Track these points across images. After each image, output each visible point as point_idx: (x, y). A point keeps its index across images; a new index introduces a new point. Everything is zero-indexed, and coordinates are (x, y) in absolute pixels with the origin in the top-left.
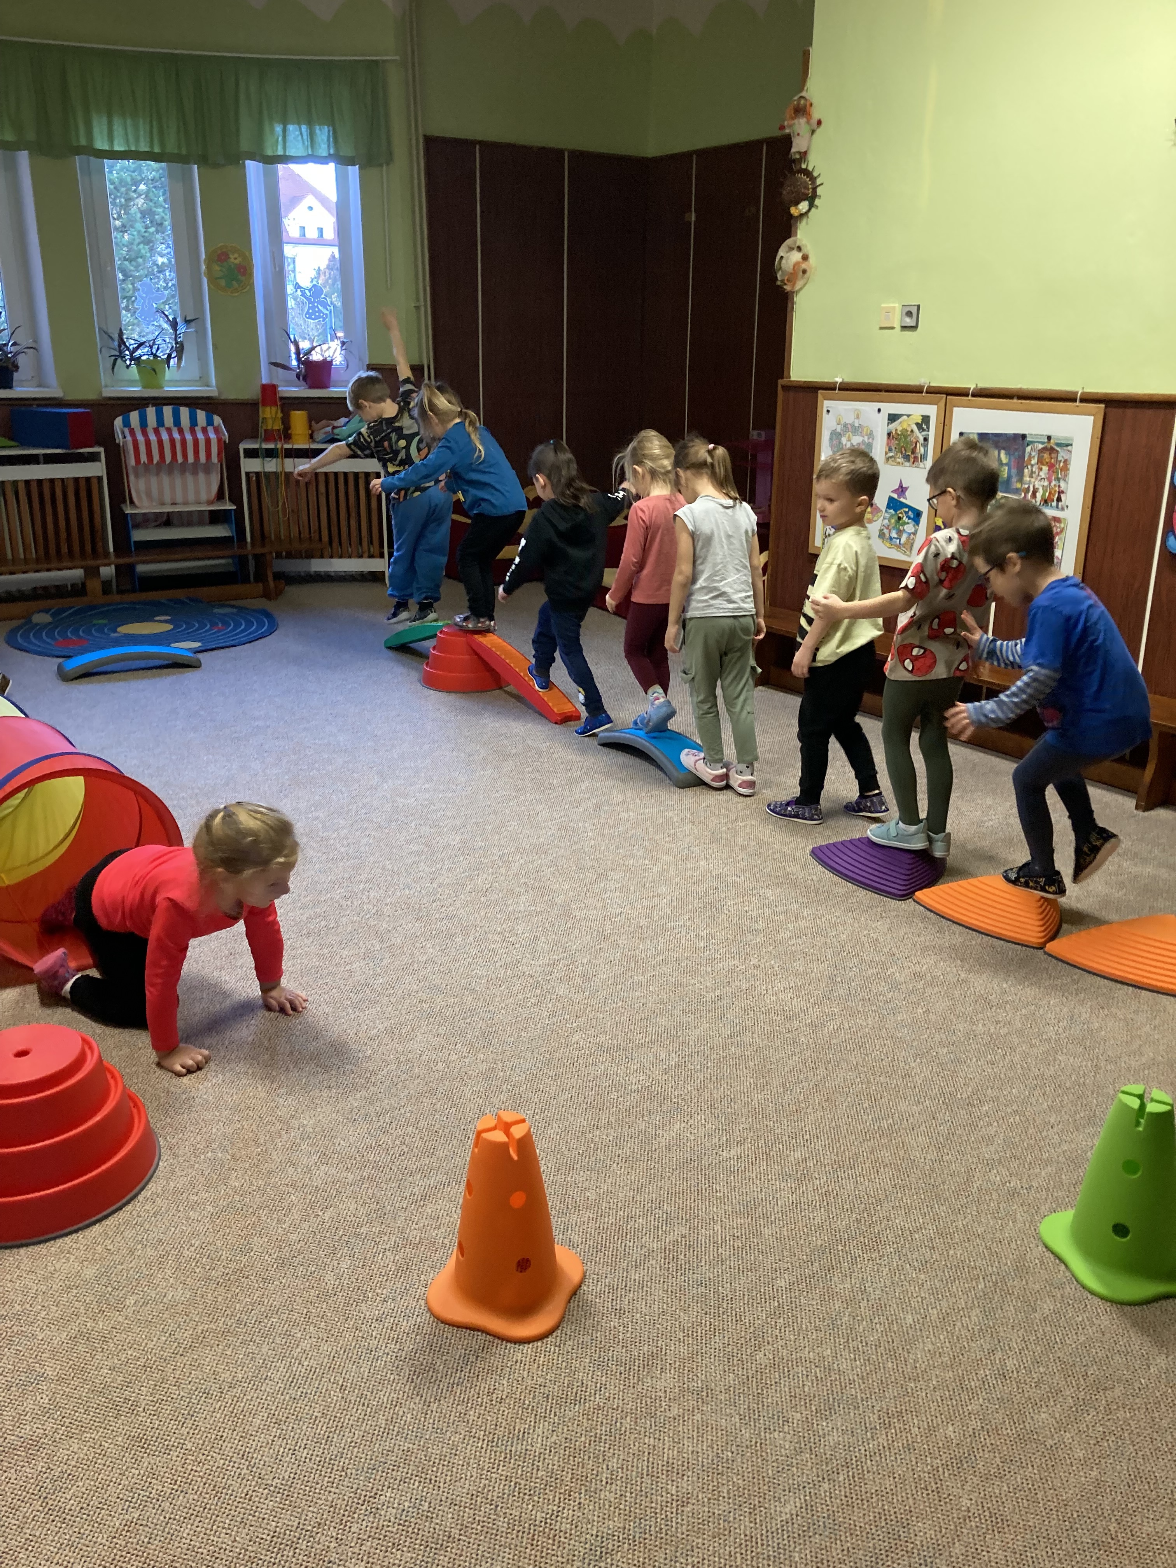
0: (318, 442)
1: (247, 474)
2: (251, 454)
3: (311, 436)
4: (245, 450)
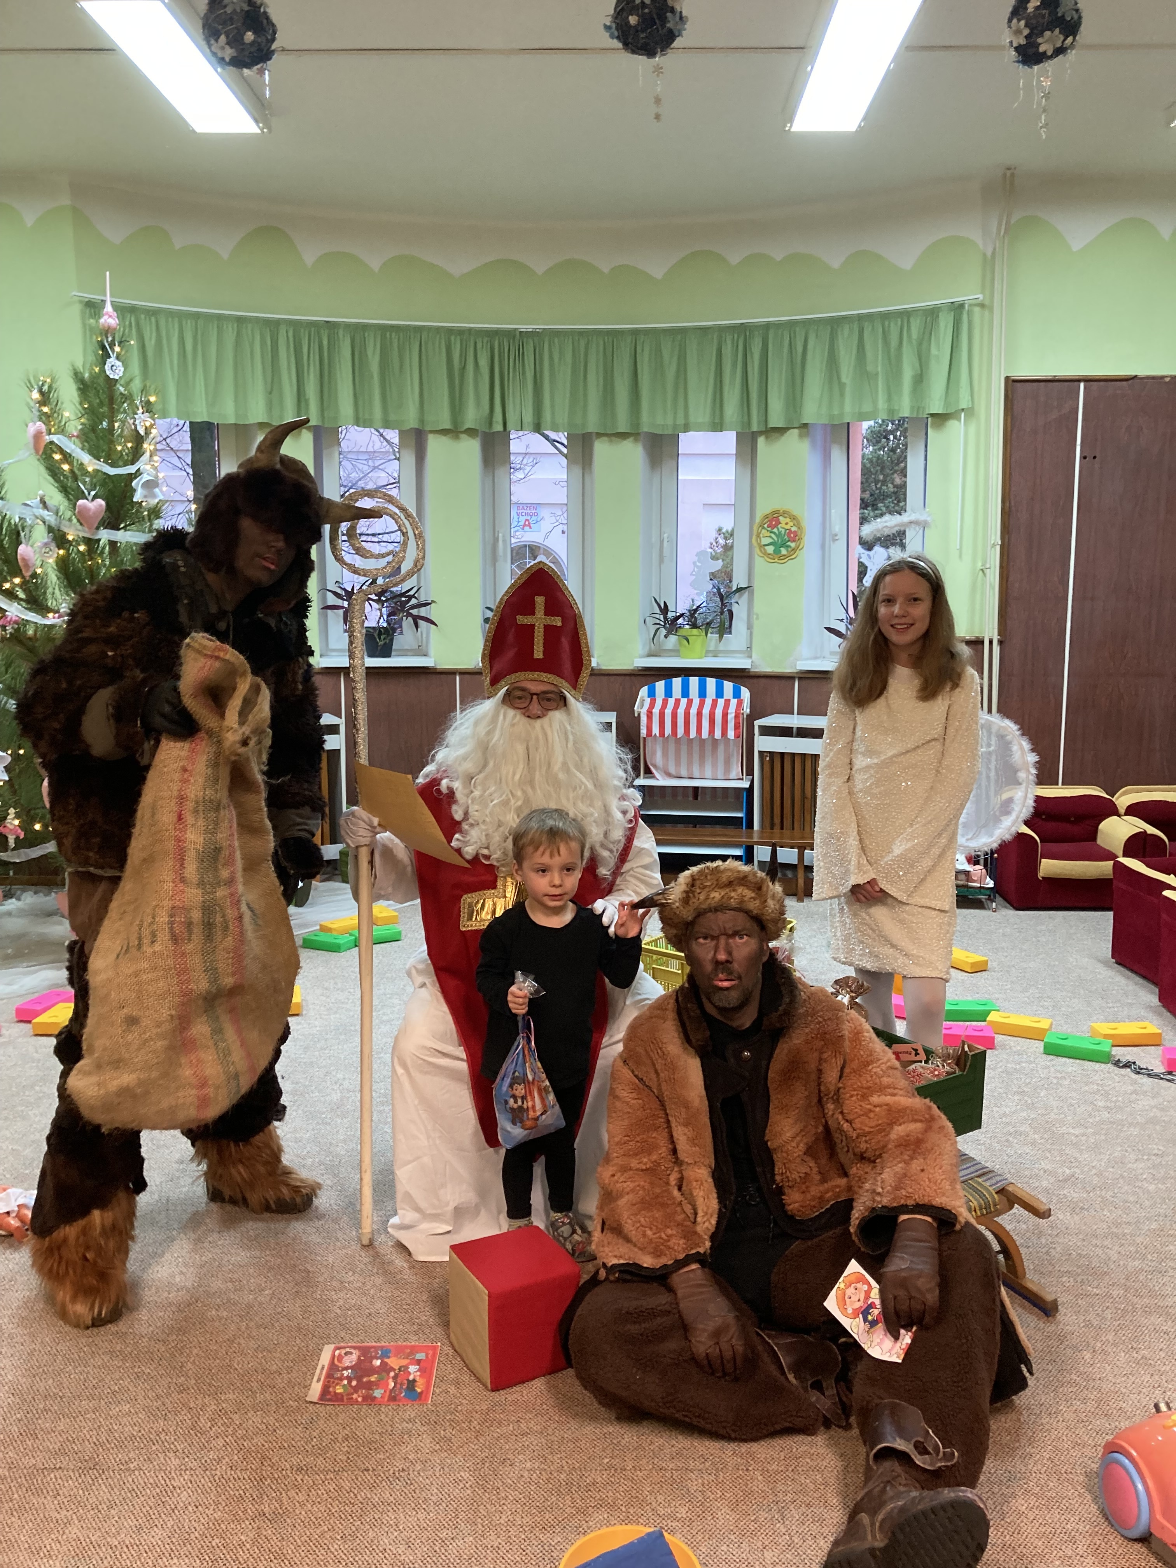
1: (761, 753)
2: (768, 731)
4: (759, 726)
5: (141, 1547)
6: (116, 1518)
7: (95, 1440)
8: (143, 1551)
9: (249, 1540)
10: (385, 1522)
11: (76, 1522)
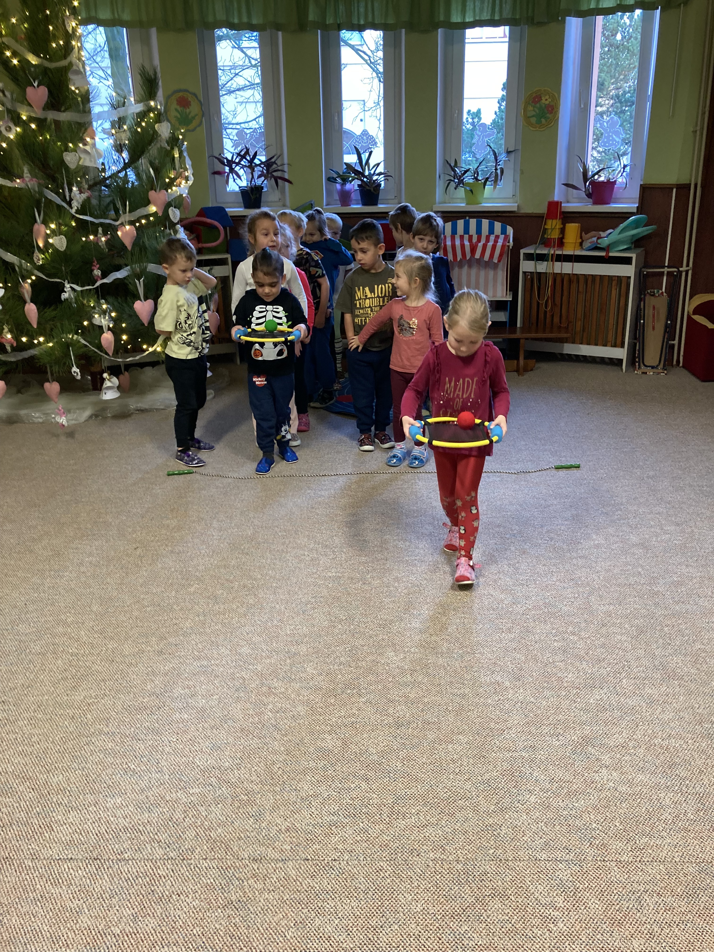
0: (584, 250)
1: (524, 273)
2: (529, 257)
3: (581, 244)
4: (524, 254)
5: (138, 935)
6: (117, 907)
7: (97, 832)
8: (140, 939)
9: (222, 928)
10: (327, 910)
11: (86, 911)
